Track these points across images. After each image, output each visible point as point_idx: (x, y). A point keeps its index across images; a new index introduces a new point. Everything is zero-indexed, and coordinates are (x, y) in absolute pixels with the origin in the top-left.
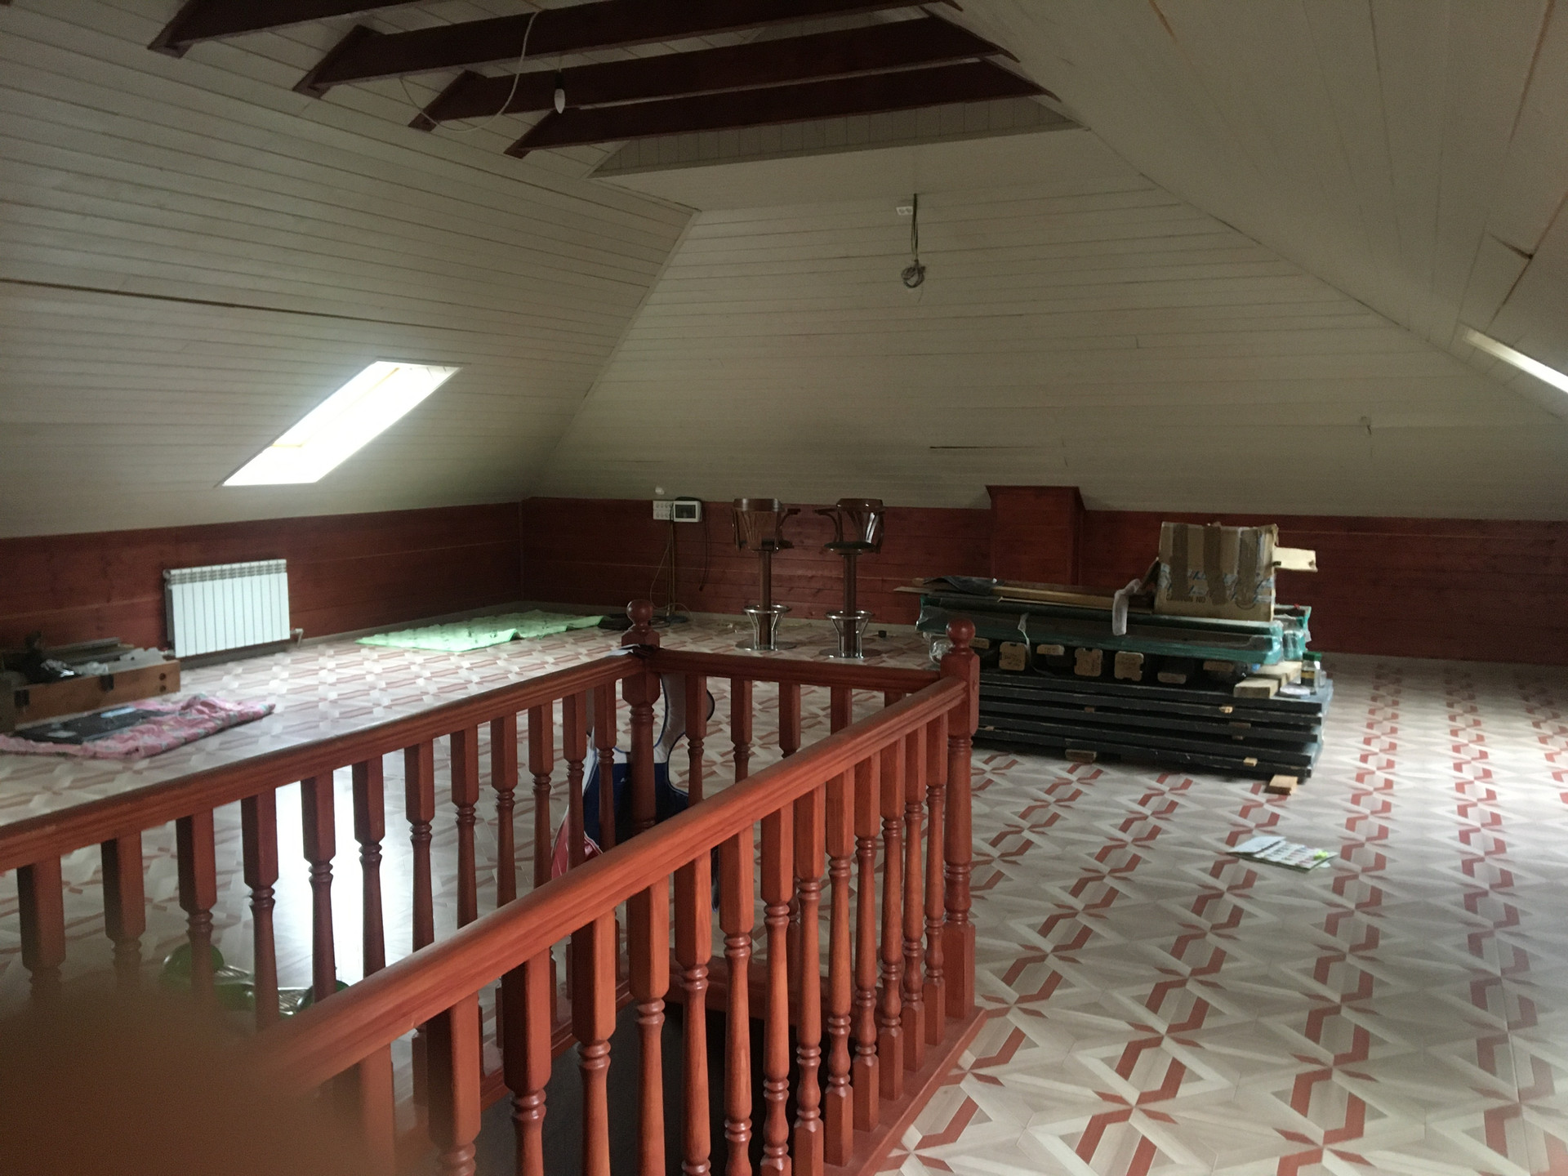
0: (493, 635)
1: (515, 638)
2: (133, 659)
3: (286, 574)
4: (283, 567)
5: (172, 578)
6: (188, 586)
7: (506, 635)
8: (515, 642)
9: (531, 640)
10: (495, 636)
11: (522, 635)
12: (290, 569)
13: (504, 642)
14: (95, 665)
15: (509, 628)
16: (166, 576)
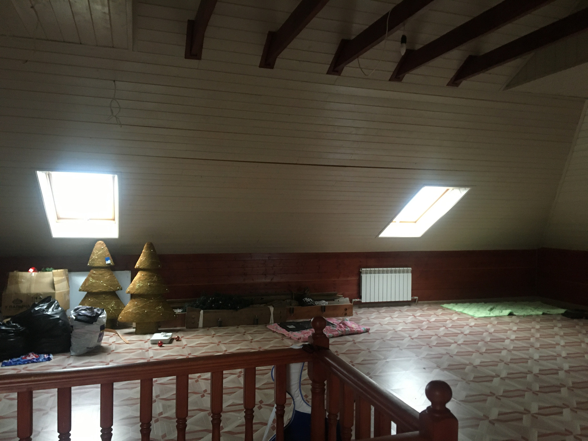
0: (501, 311)
1: (511, 314)
2: (338, 301)
3: (411, 274)
4: (410, 271)
5: (362, 272)
6: (368, 275)
7: (506, 312)
8: (510, 316)
9: (518, 316)
10: (501, 312)
11: (515, 313)
12: (413, 272)
13: (505, 316)
14: (324, 301)
15: (508, 309)
16: (361, 270)
